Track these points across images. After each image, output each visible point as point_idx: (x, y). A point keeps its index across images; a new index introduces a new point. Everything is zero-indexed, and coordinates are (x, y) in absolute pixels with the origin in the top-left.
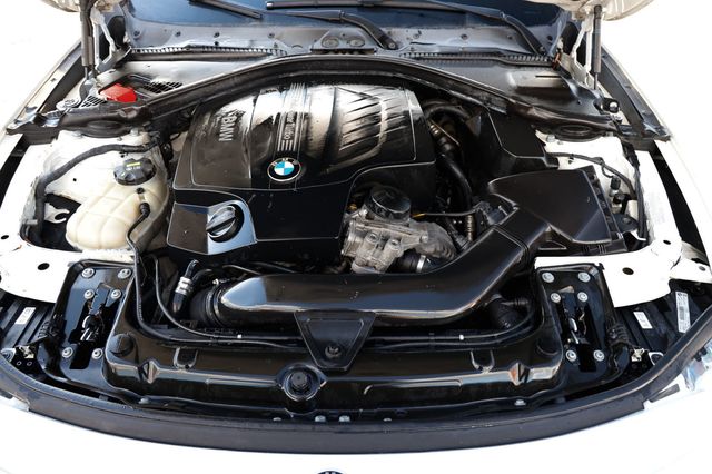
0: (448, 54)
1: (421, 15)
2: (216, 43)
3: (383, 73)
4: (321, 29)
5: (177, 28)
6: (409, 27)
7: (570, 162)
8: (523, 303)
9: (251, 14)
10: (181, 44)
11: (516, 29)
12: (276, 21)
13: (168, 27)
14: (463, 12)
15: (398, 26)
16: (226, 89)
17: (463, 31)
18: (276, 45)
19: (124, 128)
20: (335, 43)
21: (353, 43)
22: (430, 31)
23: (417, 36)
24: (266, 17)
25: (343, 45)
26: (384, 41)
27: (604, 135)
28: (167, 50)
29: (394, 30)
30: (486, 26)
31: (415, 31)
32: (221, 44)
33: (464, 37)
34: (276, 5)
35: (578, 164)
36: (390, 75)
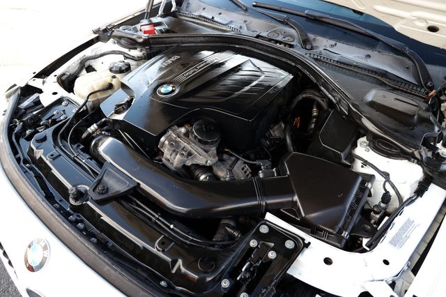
0: (344, 64)
2: (213, 18)
3: (289, 62)
4: (274, 25)
5: (205, 6)
6: (330, 39)
7: (362, 167)
8: (236, 235)
9: (242, 6)
11: (414, 63)
17: (369, 52)
19: (136, 47)
20: (276, 35)
21: (286, 39)
23: (332, 46)
25: (280, 38)
26: (305, 42)
27: (409, 160)
28: (190, 15)
29: (319, 38)
30: (391, 54)
31: (333, 42)
32: (215, 19)
33: (369, 56)
34: (259, 4)
35: (368, 170)
36: (293, 64)
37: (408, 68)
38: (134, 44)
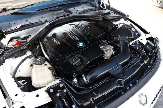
1: (72, 5)
2: (30, 23)
3: (74, 19)
4: (53, 13)
5: (13, 22)
7: (119, 25)
9: (34, 13)
10: (19, 26)
11: (91, 3)
12: (41, 13)
13: (10, 22)
14: (79, 2)
15: (69, 8)
16: (43, 33)
17: (81, 6)
18: (46, 19)
19: (24, 52)
20: (59, 15)
21: (63, 14)
22: (76, 7)
24: (38, 13)
25: (61, 15)
26: (69, 12)
28: (16, 28)
31: (73, 8)
32: (31, 23)
34: (39, 9)
35: (121, 25)
36: (76, 19)
37: (90, 6)
38: (22, 52)
